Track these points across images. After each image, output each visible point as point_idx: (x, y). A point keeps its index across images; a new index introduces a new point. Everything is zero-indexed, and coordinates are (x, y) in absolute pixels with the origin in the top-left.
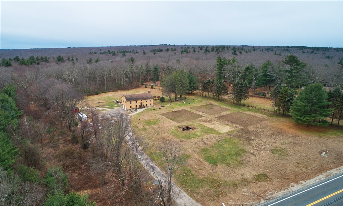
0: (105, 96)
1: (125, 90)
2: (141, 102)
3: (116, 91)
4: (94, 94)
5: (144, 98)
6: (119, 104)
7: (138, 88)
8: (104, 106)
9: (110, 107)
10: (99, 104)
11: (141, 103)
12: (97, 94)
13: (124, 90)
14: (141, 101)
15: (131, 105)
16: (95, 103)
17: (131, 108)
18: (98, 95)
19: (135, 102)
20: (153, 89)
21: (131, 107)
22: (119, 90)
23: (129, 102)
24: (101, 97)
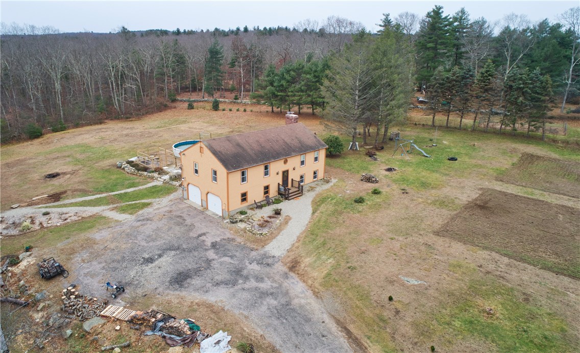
0: (71, 143)
1: (127, 118)
2: (285, 168)
3: (101, 123)
4: (24, 136)
5: (294, 151)
6: (152, 178)
7: (165, 110)
8: (85, 192)
9: (121, 197)
10: (55, 182)
11: (284, 172)
12: (35, 135)
13: (122, 118)
14: (286, 162)
15: (244, 188)
16: (36, 176)
17: (245, 204)
18: (40, 140)
19: (261, 169)
20: (217, 112)
21: (244, 197)
22: (106, 119)
23: (238, 175)
24: (52, 147)
